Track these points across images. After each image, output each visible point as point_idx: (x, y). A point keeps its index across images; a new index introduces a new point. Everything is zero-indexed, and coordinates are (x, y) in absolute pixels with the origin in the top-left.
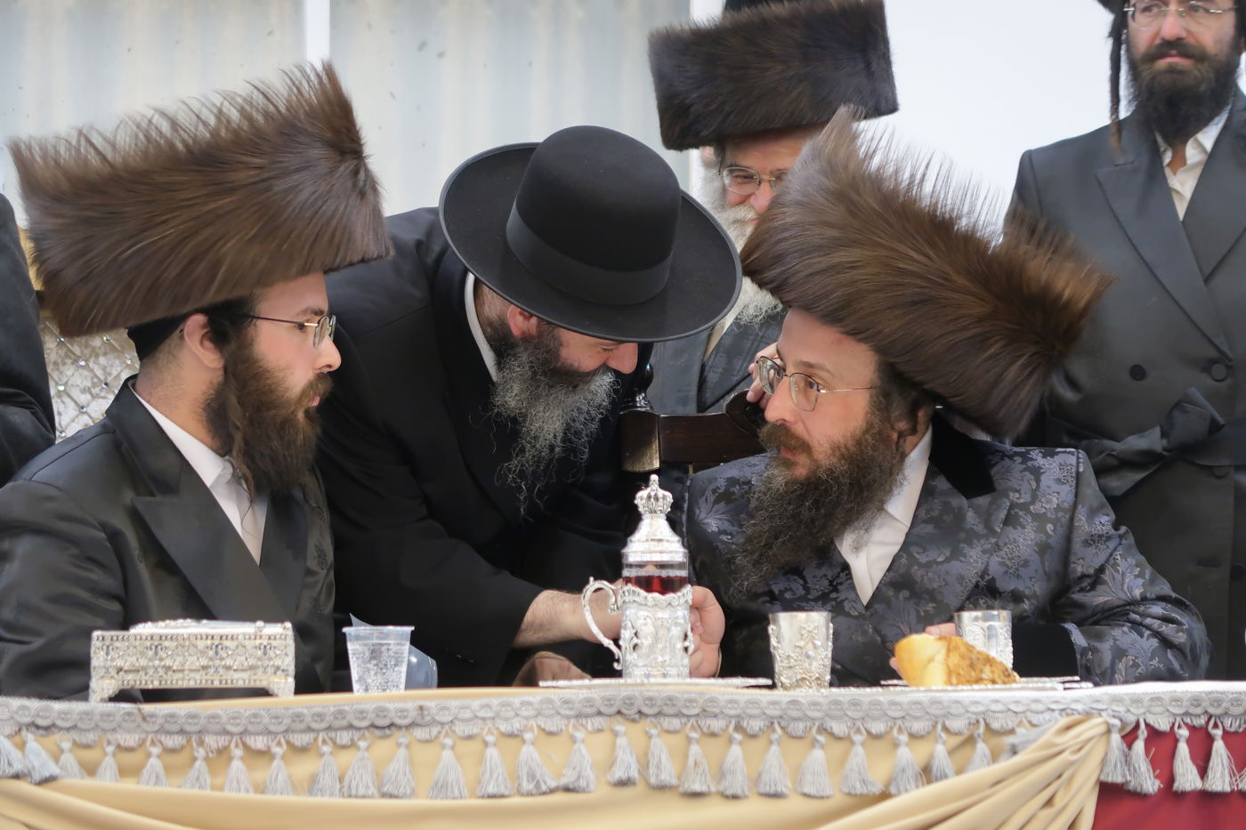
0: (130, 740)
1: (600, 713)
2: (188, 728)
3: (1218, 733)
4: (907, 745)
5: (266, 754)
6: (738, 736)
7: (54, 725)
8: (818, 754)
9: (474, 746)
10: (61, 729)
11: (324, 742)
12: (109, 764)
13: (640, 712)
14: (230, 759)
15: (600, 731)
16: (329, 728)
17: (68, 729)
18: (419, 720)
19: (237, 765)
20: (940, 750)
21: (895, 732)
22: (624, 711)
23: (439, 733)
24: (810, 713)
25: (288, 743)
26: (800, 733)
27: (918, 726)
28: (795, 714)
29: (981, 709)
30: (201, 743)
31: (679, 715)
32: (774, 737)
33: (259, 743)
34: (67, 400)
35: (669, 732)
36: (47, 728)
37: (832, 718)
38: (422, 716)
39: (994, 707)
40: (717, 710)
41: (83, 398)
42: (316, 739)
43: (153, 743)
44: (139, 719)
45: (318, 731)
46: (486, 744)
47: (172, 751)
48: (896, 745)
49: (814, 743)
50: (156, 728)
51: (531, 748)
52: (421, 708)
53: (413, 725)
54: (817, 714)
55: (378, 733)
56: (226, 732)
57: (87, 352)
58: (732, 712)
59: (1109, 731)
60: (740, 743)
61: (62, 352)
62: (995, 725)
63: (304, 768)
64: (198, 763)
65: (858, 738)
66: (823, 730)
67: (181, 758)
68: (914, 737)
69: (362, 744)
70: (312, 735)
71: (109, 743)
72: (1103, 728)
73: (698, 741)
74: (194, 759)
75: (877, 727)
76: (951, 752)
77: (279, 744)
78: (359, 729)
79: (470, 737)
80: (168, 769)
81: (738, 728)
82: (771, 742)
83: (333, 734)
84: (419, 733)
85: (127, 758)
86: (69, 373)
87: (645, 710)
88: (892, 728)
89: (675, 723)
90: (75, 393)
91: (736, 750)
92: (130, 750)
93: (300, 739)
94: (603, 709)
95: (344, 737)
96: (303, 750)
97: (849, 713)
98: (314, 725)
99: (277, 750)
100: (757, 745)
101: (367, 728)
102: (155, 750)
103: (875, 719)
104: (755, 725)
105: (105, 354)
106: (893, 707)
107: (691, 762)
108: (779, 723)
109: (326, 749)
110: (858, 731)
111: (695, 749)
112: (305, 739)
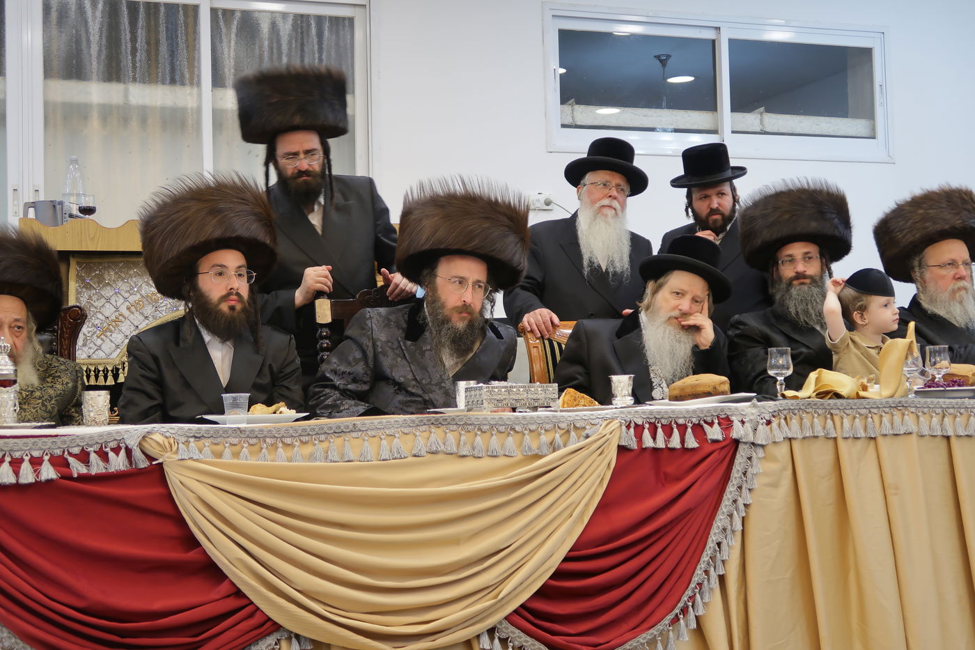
0: (235, 441)
3: (660, 425)
4: (544, 434)
5: (291, 445)
6: (479, 433)
7: (203, 436)
8: (510, 439)
9: (376, 439)
10: (205, 437)
11: (315, 439)
12: (227, 452)
14: (277, 448)
16: (317, 434)
17: (209, 438)
18: (353, 430)
19: (280, 450)
20: (557, 435)
21: (539, 429)
23: (362, 434)
24: (506, 422)
25: (300, 440)
26: (503, 430)
27: (547, 427)
28: (500, 422)
29: (572, 419)
30: (265, 441)
32: (494, 432)
33: (288, 441)
34: (119, 295)
35: (452, 431)
36: (199, 438)
37: (516, 424)
38: (355, 427)
39: (577, 418)
41: (126, 295)
43: (244, 442)
44: (239, 432)
45: (312, 435)
46: (381, 439)
47: (252, 445)
48: (540, 434)
49: (509, 434)
50: (246, 436)
51: (398, 440)
52: (354, 424)
53: (351, 431)
54: (509, 422)
55: (336, 435)
56: (275, 437)
57: (128, 276)
58: (477, 423)
59: (621, 425)
60: (480, 435)
61: (117, 276)
62: (578, 425)
63: (308, 450)
64: (263, 450)
65: (526, 432)
66: (513, 429)
67: (256, 448)
68: (547, 431)
69: (331, 439)
70: (310, 437)
71: (226, 443)
72: (619, 424)
73: (464, 434)
74: (262, 448)
75: (533, 427)
76: (560, 436)
77: (296, 441)
78: (329, 433)
79: (374, 436)
80: (251, 453)
81: (480, 429)
82: (492, 435)
83: (318, 436)
84: (354, 434)
85: (235, 449)
86: (120, 285)
90: (123, 293)
91: (478, 438)
92: (236, 445)
95: (323, 437)
96: (306, 443)
98: (311, 433)
100: (488, 434)
101: (332, 433)
102: (246, 445)
103: (532, 424)
104: (485, 428)
105: (135, 277)
107: (462, 443)
108: (495, 427)
109: (315, 442)
110: (526, 429)
111: (463, 438)
112: (307, 438)
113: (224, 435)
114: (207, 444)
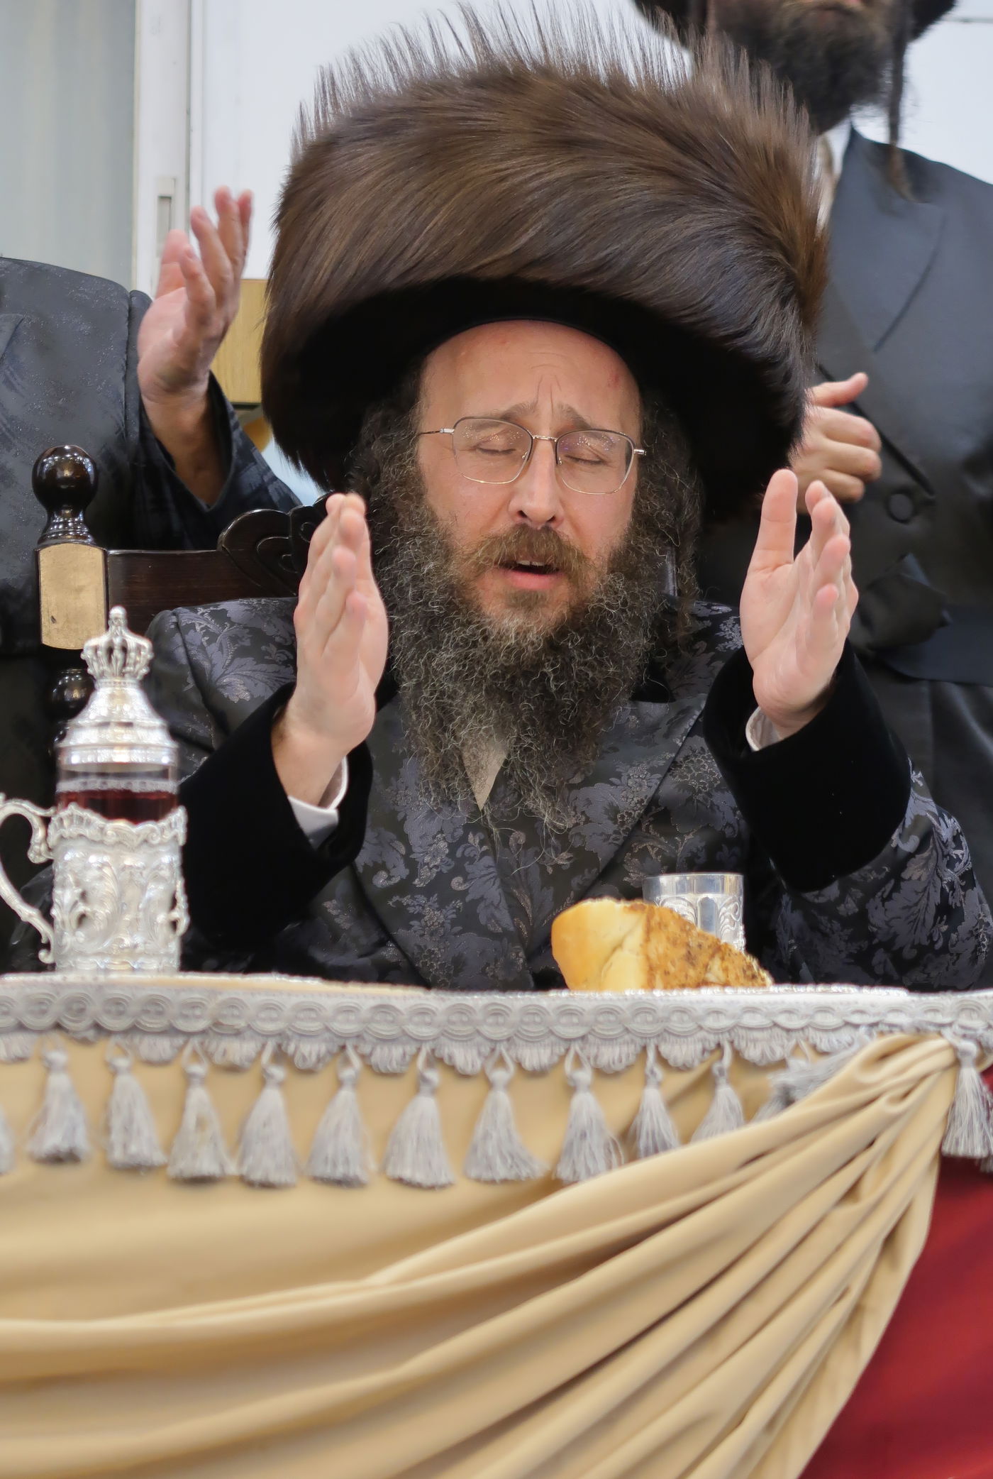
1: (21, 1027)
4: (590, 1088)
6: (279, 1073)
8: (426, 1105)
13: (97, 1027)
15: (21, 1060)
20: (654, 1098)
21: (568, 1065)
22: (67, 1024)
24: (412, 1029)
26: (394, 1066)
27: (609, 1055)
28: (385, 1029)
29: (724, 1022)
31: (171, 1031)
32: (347, 1073)
35: (149, 1064)
37: (454, 1038)
39: (748, 1020)
40: (241, 1024)
48: (571, 1089)
49: (421, 1082)
54: (426, 1031)
59: (957, 1064)
60: (281, 1085)
62: (750, 1054)
68: (602, 1073)
72: (946, 1059)
73: (204, 1081)
75: (535, 1056)
76: (670, 1103)
81: (281, 1056)
82: (340, 1084)
87: (109, 1022)
88: (562, 1058)
89: (164, 1046)
94: (29, 1020)
97: (486, 1030)
103: (531, 1040)
104: (310, 1050)
106: (564, 1020)
107: (189, 1119)
108: (356, 1048)
110: (501, 1063)
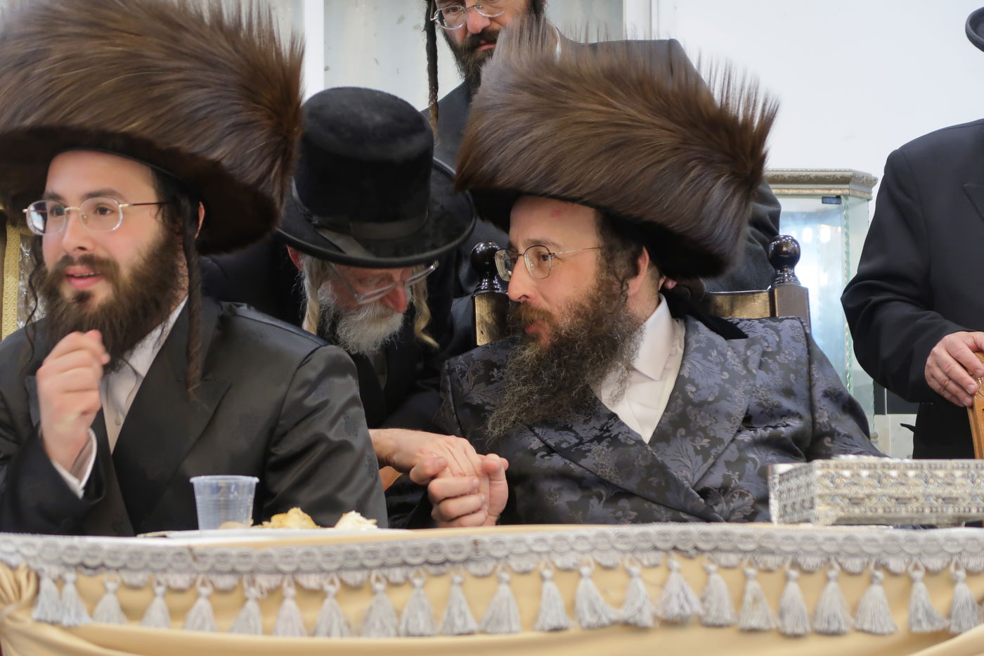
0: (180, 581)
1: (655, 549)
2: (240, 568)
4: (965, 581)
5: (319, 593)
6: (795, 573)
7: (103, 565)
8: (877, 590)
9: (528, 583)
10: (109, 569)
12: (158, 607)
13: (696, 548)
14: (283, 598)
15: (655, 566)
16: (383, 566)
17: (117, 570)
18: (473, 555)
19: (290, 605)
21: (952, 568)
22: (680, 547)
23: (495, 568)
24: (866, 549)
25: (342, 581)
26: (858, 569)
28: (851, 549)
30: (253, 583)
31: (735, 550)
32: (832, 574)
33: (311, 581)
35: (725, 568)
36: (95, 568)
37: (889, 554)
38: (477, 551)
40: (772, 546)
42: (369, 577)
43: (203, 584)
44: (190, 559)
45: (370, 569)
46: (543, 578)
47: (223, 592)
48: (953, 582)
49: (872, 580)
50: (207, 567)
51: (590, 582)
52: (476, 543)
53: (467, 561)
54: (873, 550)
55: (432, 570)
56: (278, 571)
58: (789, 549)
60: (797, 580)
63: (355, 607)
64: (249, 604)
66: (884, 567)
67: (232, 599)
68: (971, 573)
69: (418, 582)
70: (366, 573)
71: (159, 584)
73: (756, 578)
74: (245, 600)
75: (936, 563)
77: (332, 582)
78: (412, 566)
79: (525, 573)
80: (217, 610)
81: (795, 565)
82: (828, 579)
83: (386, 572)
84: (473, 568)
85: (179, 600)
87: (702, 546)
88: (949, 564)
89: (733, 559)
91: (793, 589)
92: (180, 591)
93: (355, 577)
94: (659, 545)
95: (397, 574)
96: (356, 589)
97: (907, 549)
98: (368, 563)
99: (331, 589)
100: (817, 579)
101: (421, 565)
102: (205, 591)
104: (810, 562)
106: (949, 543)
107: (748, 598)
108: (836, 560)
109: (379, 586)
110: (916, 568)
111: (753, 586)
112: (358, 577)
113: (154, 565)
114: (111, 586)
